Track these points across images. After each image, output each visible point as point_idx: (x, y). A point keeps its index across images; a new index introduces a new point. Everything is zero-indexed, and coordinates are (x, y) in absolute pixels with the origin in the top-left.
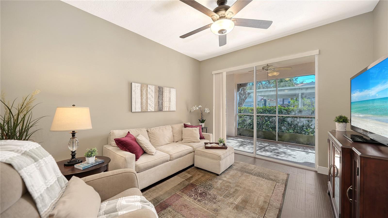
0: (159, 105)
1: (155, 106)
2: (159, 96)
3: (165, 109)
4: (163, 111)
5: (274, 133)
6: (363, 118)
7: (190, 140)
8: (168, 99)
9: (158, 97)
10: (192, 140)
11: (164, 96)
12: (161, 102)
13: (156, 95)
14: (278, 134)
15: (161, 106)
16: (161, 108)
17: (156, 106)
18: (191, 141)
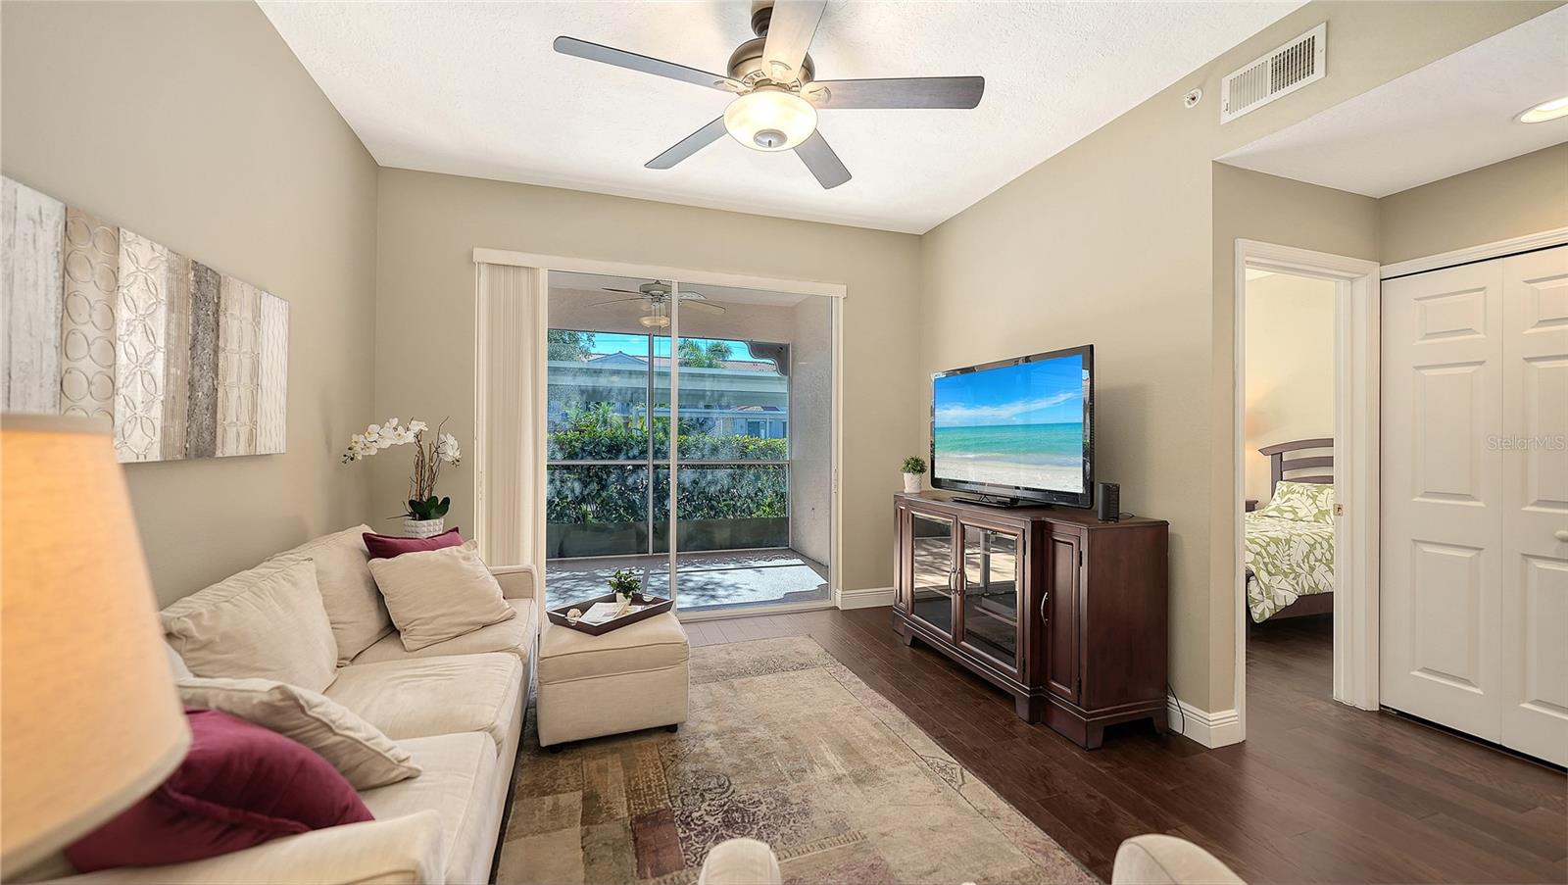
0: (191, 414)
1: (165, 418)
2: (195, 339)
3: (231, 444)
4: (219, 454)
5: (644, 528)
6: (976, 459)
7: (457, 620)
8: (247, 362)
9: (193, 347)
10: (472, 619)
11: (226, 341)
12: (206, 385)
13: (179, 325)
14: (654, 527)
15: (206, 420)
16: (207, 436)
17: (173, 417)
18: (473, 624)
